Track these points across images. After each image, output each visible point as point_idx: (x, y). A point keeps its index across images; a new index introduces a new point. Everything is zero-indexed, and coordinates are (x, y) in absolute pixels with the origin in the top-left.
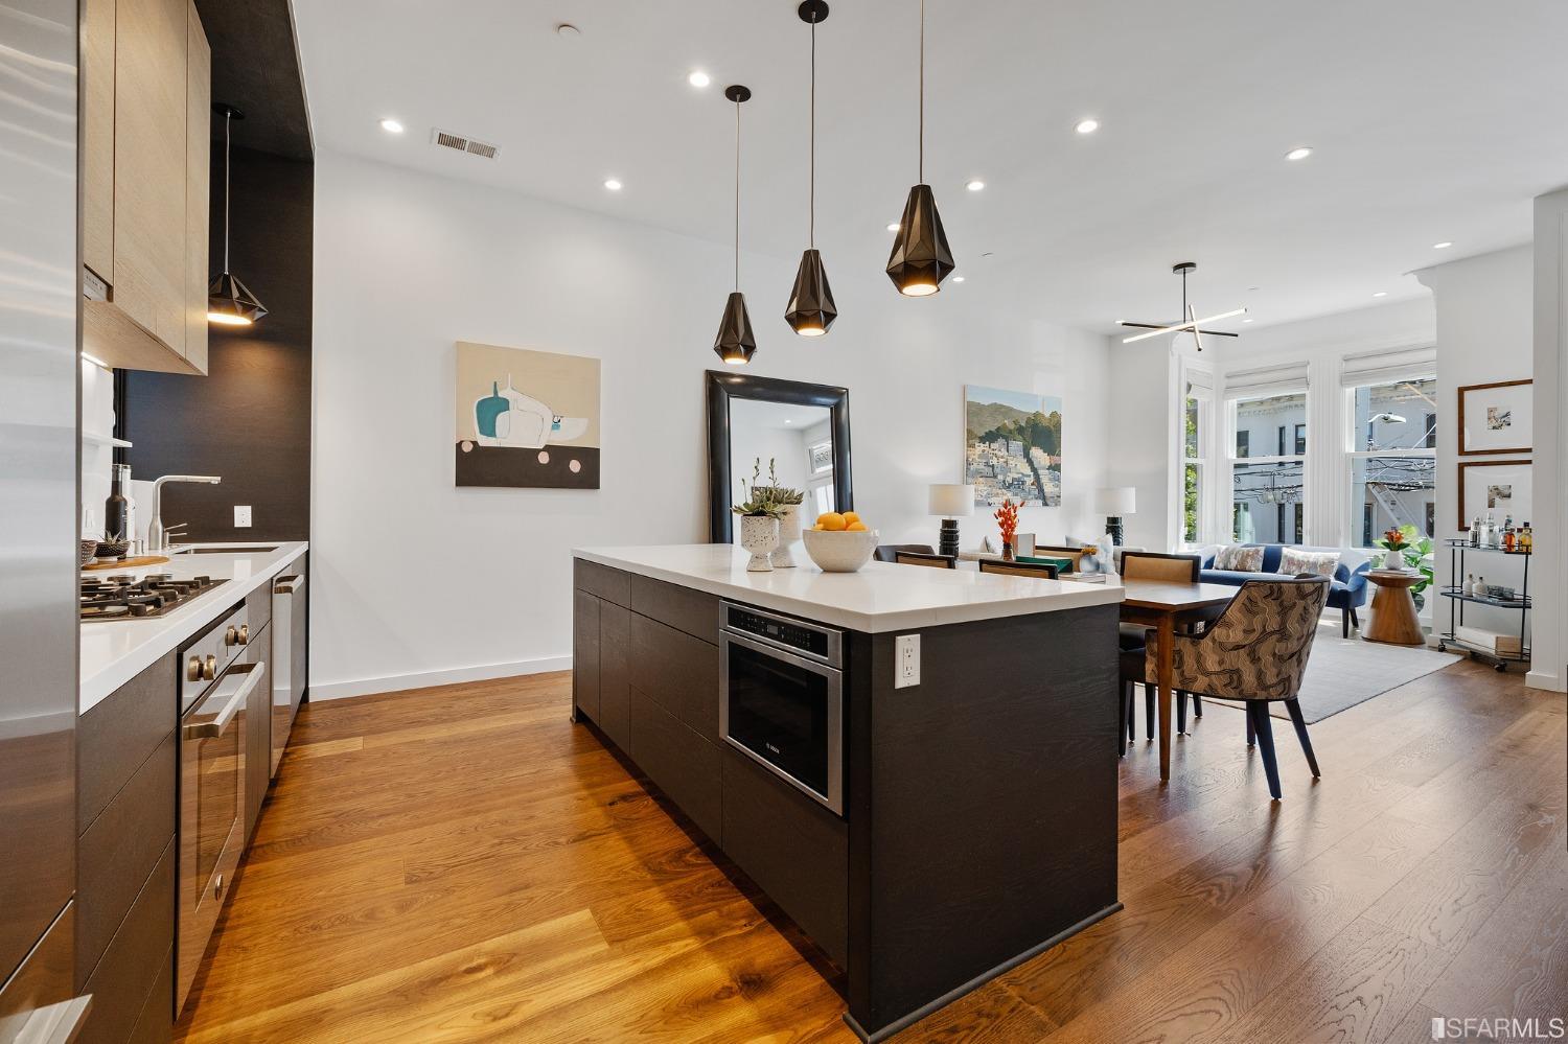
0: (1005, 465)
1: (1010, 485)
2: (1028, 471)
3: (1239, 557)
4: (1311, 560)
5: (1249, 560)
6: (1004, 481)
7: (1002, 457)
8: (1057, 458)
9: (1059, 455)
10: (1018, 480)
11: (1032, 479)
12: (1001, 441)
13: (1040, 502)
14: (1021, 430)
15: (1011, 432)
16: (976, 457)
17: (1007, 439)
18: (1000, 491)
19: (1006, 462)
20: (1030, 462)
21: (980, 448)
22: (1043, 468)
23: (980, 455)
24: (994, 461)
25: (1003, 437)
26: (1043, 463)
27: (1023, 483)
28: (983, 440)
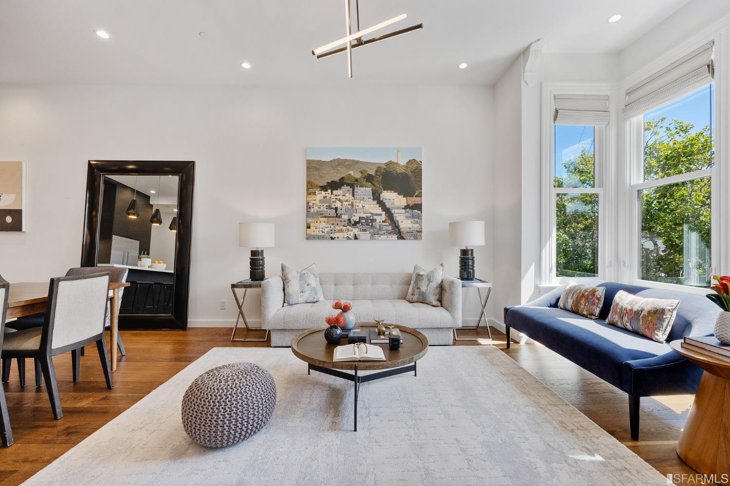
0: (350, 207)
1: (356, 224)
2: (379, 210)
3: (575, 296)
4: (636, 308)
5: (583, 302)
6: (349, 220)
7: (347, 201)
8: (418, 199)
9: (420, 195)
10: (367, 219)
11: (384, 217)
12: (345, 188)
13: (395, 237)
14: (369, 178)
15: (357, 180)
16: (317, 202)
17: (352, 186)
18: (344, 228)
19: (352, 205)
20: (381, 204)
21: (320, 195)
22: (398, 208)
23: (321, 201)
24: (338, 204)
25: (348, 185)
26: (397, 204)
27: (373, 221)
28: (324, 188)
